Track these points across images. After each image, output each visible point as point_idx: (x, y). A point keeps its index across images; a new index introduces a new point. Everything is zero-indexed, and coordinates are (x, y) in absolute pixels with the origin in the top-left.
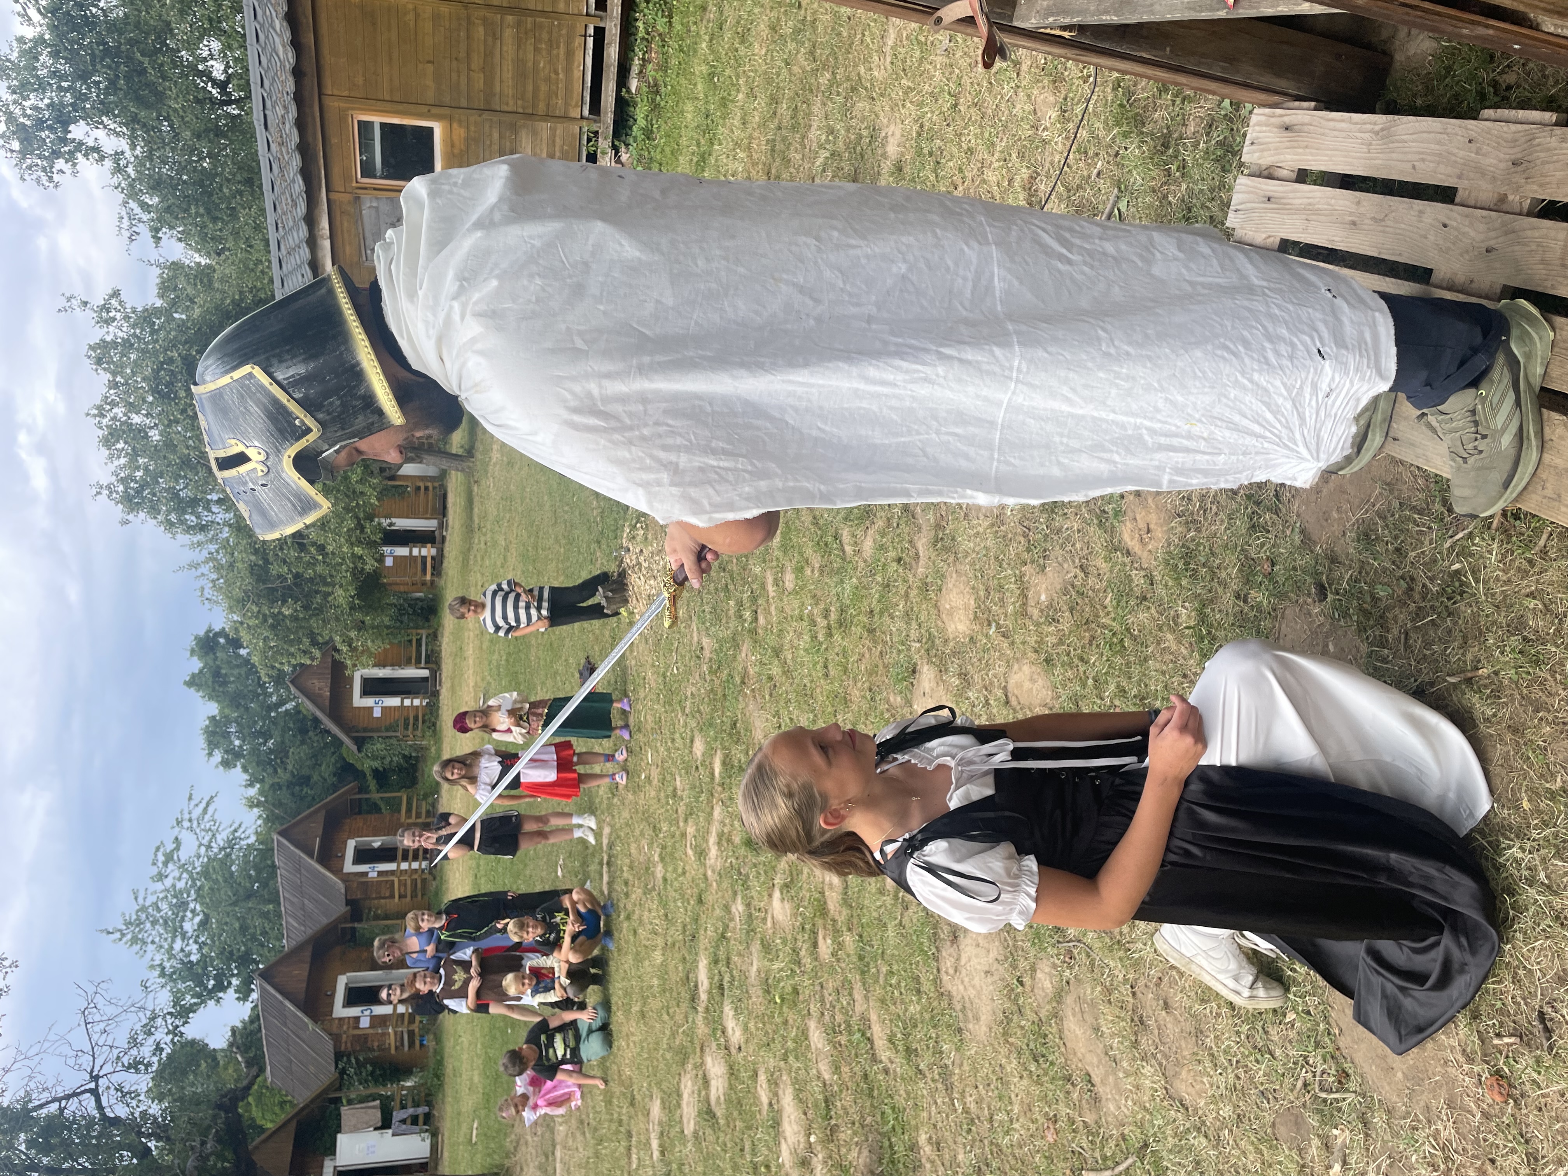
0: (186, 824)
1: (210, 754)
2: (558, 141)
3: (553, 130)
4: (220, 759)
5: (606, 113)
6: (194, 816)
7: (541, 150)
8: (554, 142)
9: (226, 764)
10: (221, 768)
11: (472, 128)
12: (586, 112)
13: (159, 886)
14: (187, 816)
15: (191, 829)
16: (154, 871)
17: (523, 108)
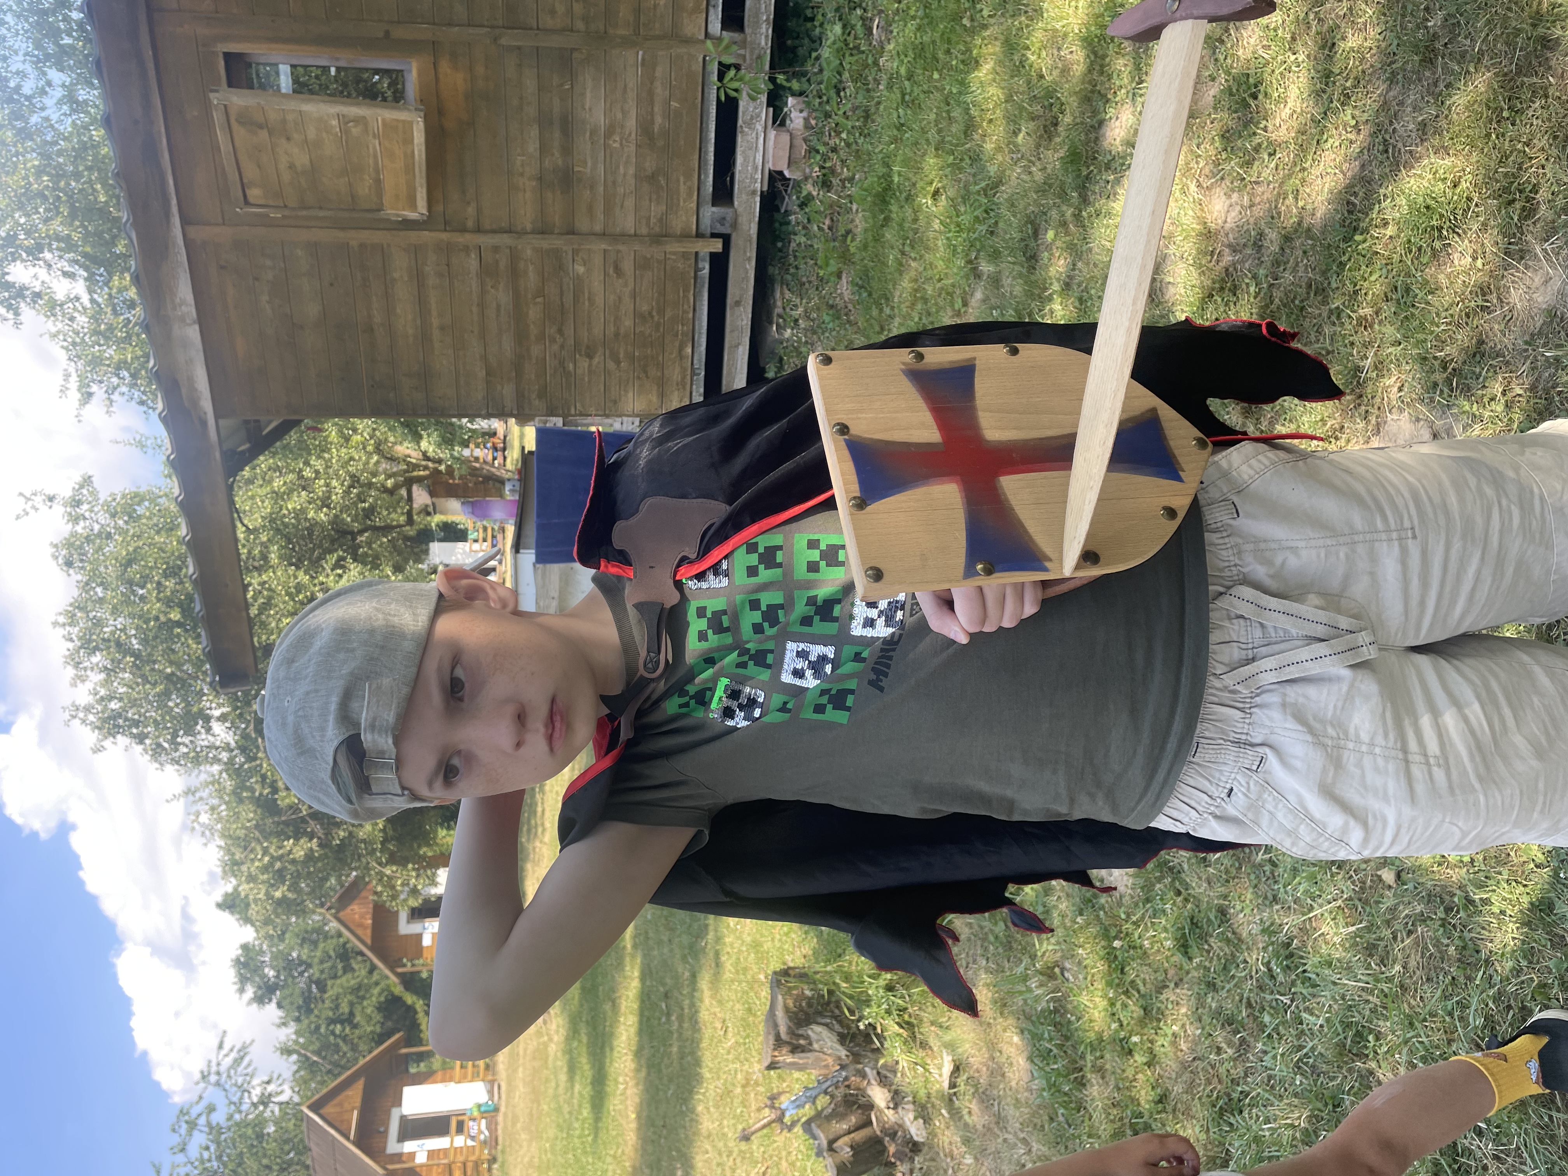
0: (213, 1078)
1: (242, 991)
2: (659, 90)
3: (649, 65)
4: (252, 995)
5: (757, 24)
6: (223, 1068)
7: (624, 113)
8: (651, 93)
9: (260, 999)
10: (255, 1005)
11: (480, 70)
12: (715, 26)
13: (180, 1158)
14: (214, 1069)
15: (218, 1084)
16: (175, 1139)
17: (586, 19)
